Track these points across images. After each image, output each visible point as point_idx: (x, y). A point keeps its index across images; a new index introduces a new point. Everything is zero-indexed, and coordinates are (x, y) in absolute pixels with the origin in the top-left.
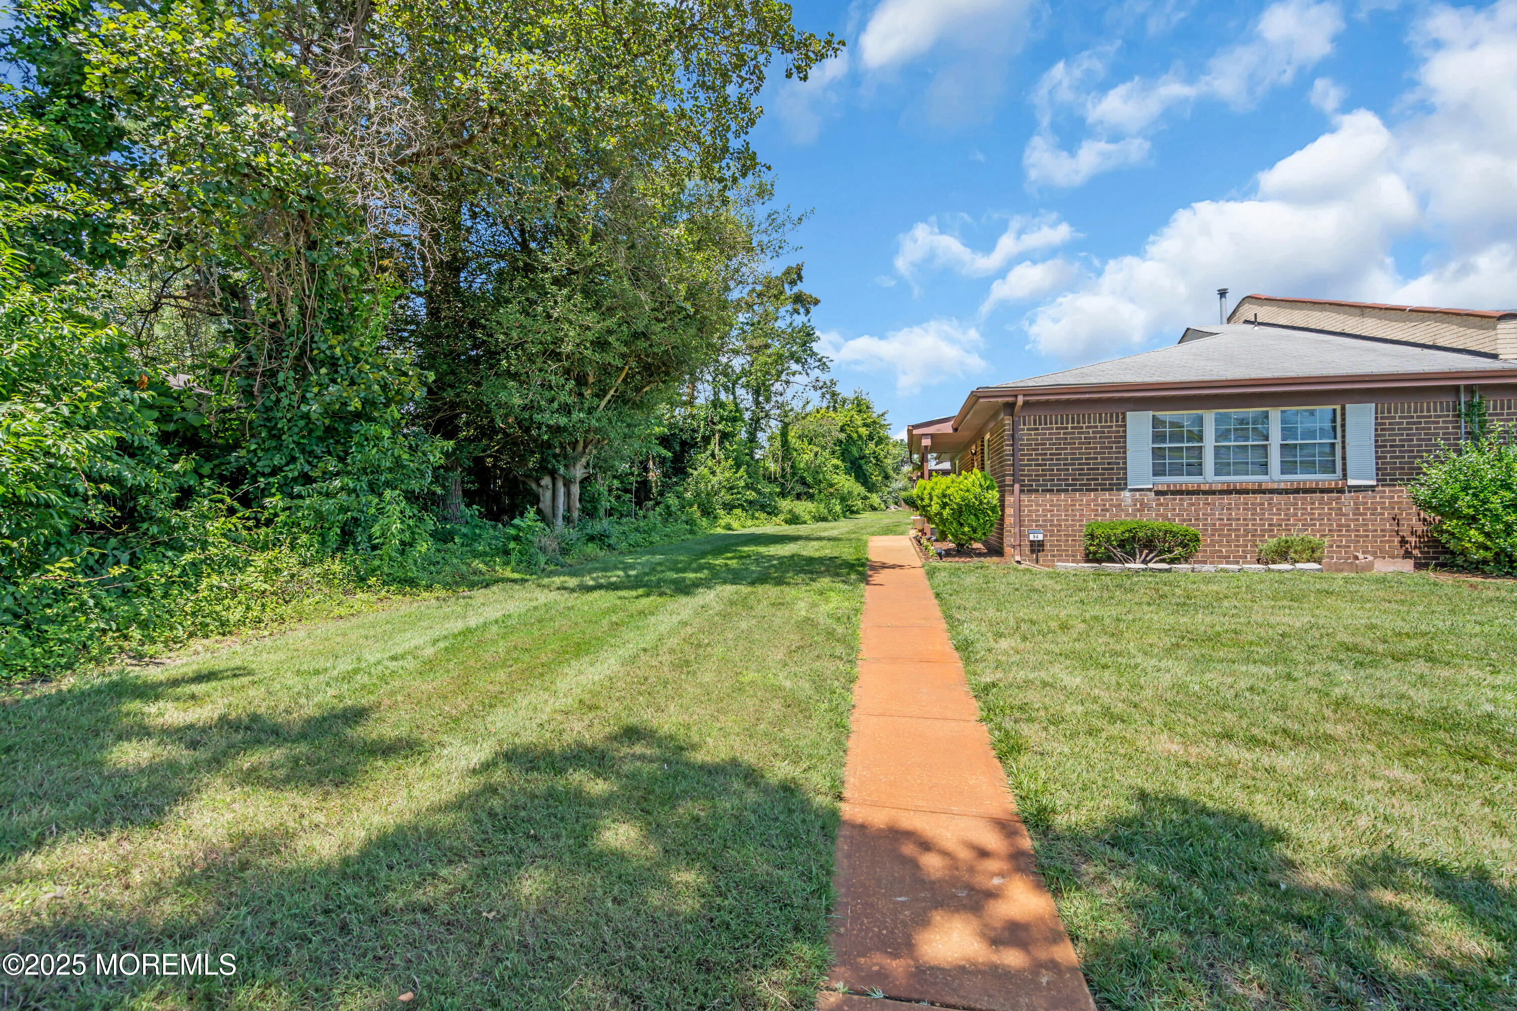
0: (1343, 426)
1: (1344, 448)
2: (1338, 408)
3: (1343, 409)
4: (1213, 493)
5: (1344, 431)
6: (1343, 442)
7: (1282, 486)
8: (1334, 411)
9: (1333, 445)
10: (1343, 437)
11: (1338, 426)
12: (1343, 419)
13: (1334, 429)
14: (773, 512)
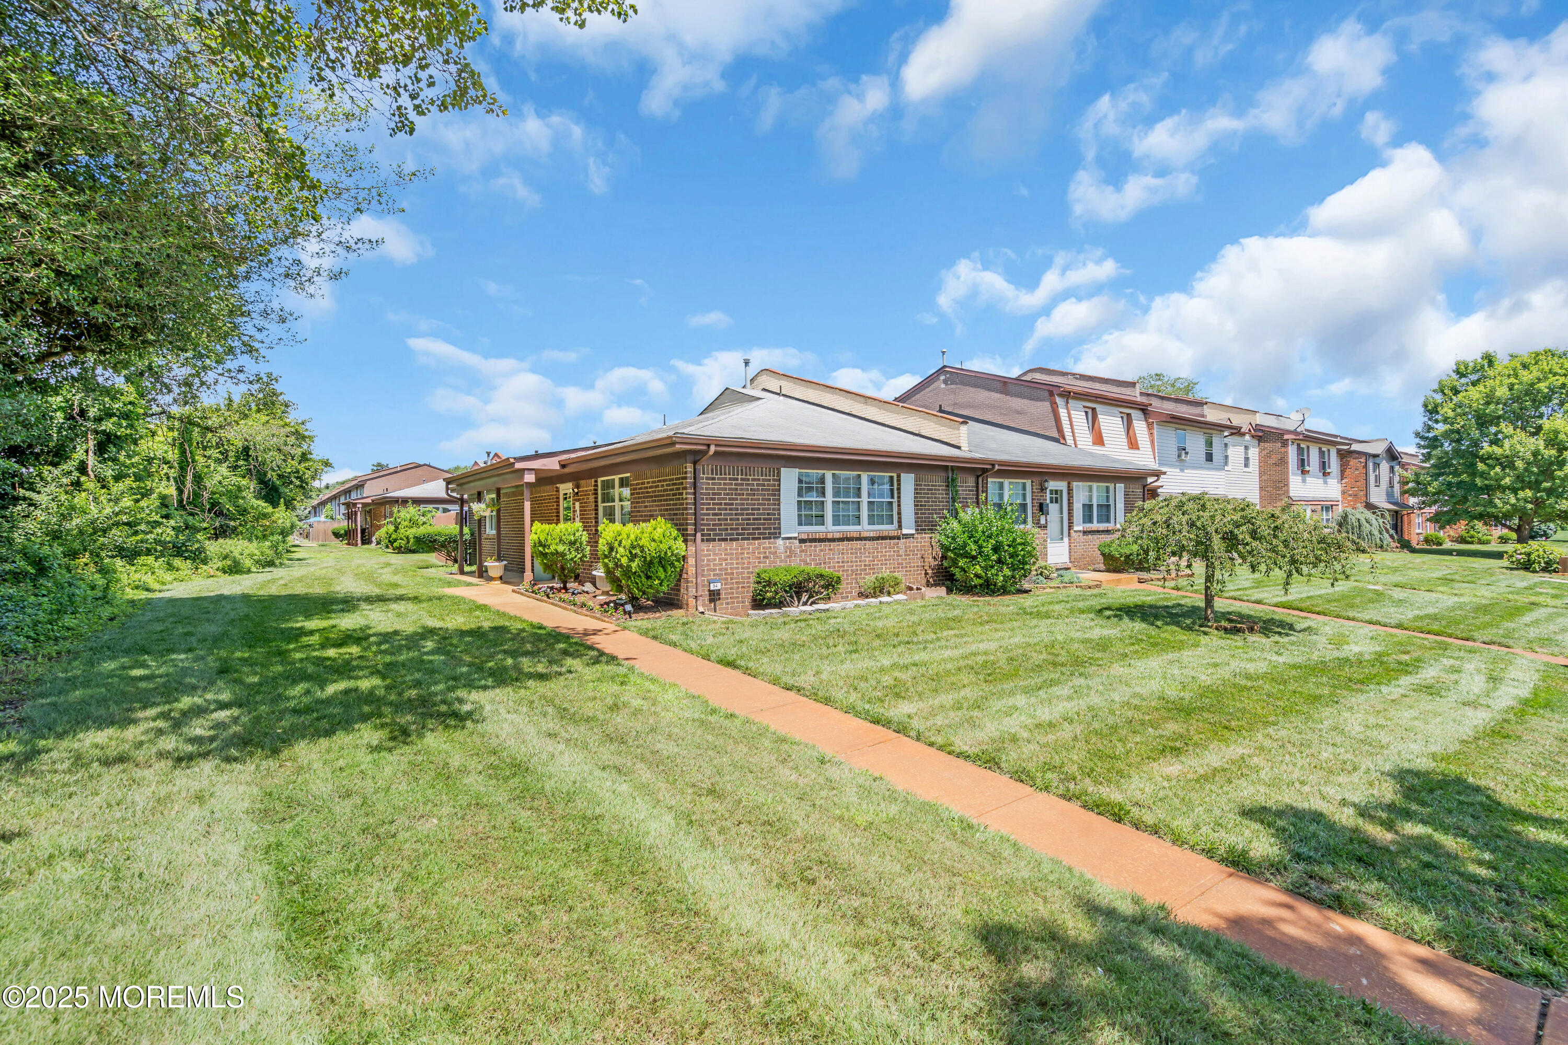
0: (899, 489)
1: (899, 505)
2: (895, 475)
3: (899, 476)
4: (833, 540)
5: (899, 493)
6: (899, 502)
7: (872, 535)
8: (891, 478)
9: (891, 503)
10: (899, 497)
11: (895, 490)
12: (899, 484)
13: (892, 490)
14: (198, 557)
